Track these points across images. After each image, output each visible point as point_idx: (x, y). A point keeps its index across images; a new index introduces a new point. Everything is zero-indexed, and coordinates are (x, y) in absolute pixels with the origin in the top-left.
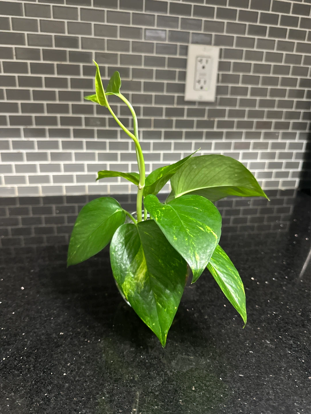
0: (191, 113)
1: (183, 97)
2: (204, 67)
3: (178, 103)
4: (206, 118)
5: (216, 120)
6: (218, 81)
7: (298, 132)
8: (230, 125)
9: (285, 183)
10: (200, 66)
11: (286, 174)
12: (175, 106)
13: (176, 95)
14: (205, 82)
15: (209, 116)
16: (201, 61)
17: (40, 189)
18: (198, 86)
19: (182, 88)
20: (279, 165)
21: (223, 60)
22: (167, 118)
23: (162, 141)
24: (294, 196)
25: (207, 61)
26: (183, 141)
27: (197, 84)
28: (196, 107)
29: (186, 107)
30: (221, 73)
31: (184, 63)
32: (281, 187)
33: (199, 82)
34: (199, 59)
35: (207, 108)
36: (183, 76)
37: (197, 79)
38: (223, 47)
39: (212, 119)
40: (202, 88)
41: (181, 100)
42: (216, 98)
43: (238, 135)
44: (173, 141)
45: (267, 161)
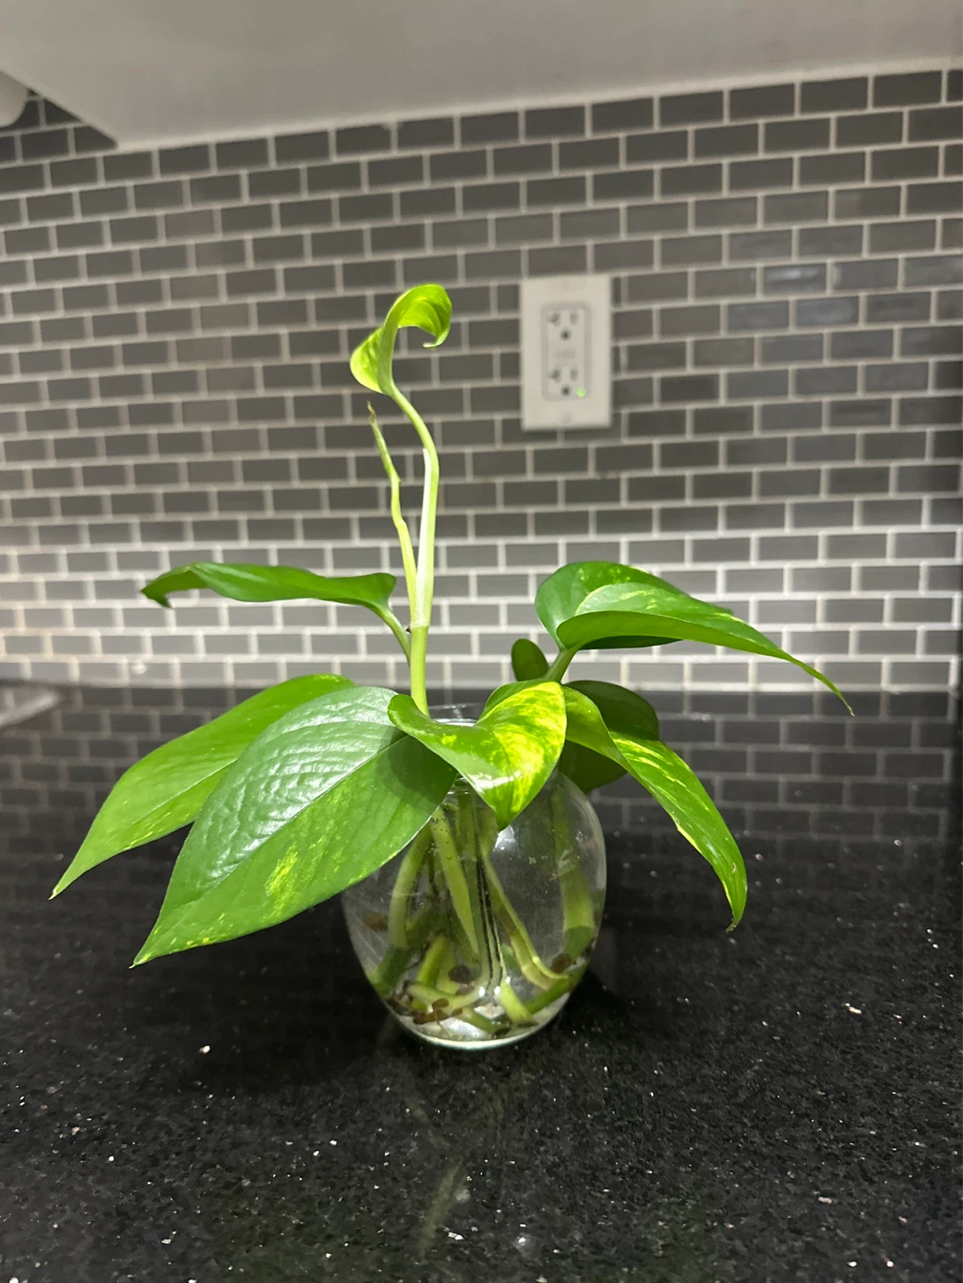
0: (546, 462)
1: (518, 422)
2: (566, 335)
3: (507, 439)
4: (591, 474)
5: (625, 476)
6: (616, 366)
7: (926, 498)
8: (672, 488)
9: (899, 672)
10: (554, 332)
11: (903, 642)
12: (499, 447)
13: (498, 417)
14: (574, 374)
15: (601, 467)
16: (555, 319)
17: (177, 671)
18: (555, 388)
19: (512, 398)
20: (872, 611)
21: (626, 307)
22: (480, 480)
23: (471, 540)
24: (951, 716)
25: (573, 318)
26: (531, 539)
27: (552, 382)
28: (559, 444)
29: (530, 448)
30: (624, 344)
31: (510, 332)
32: (886, 685)
33: (556, 375)
34: (551, 313)
35: (592, 445)
36: (512, 365)
37: (551, 368)
38: (623, 274)
39: (611, 475)
40: (566, 391)
41: (514, 430)
42: (616, 417)
43: (705, 519)
44: (501, 542)
45: (820, 597)
